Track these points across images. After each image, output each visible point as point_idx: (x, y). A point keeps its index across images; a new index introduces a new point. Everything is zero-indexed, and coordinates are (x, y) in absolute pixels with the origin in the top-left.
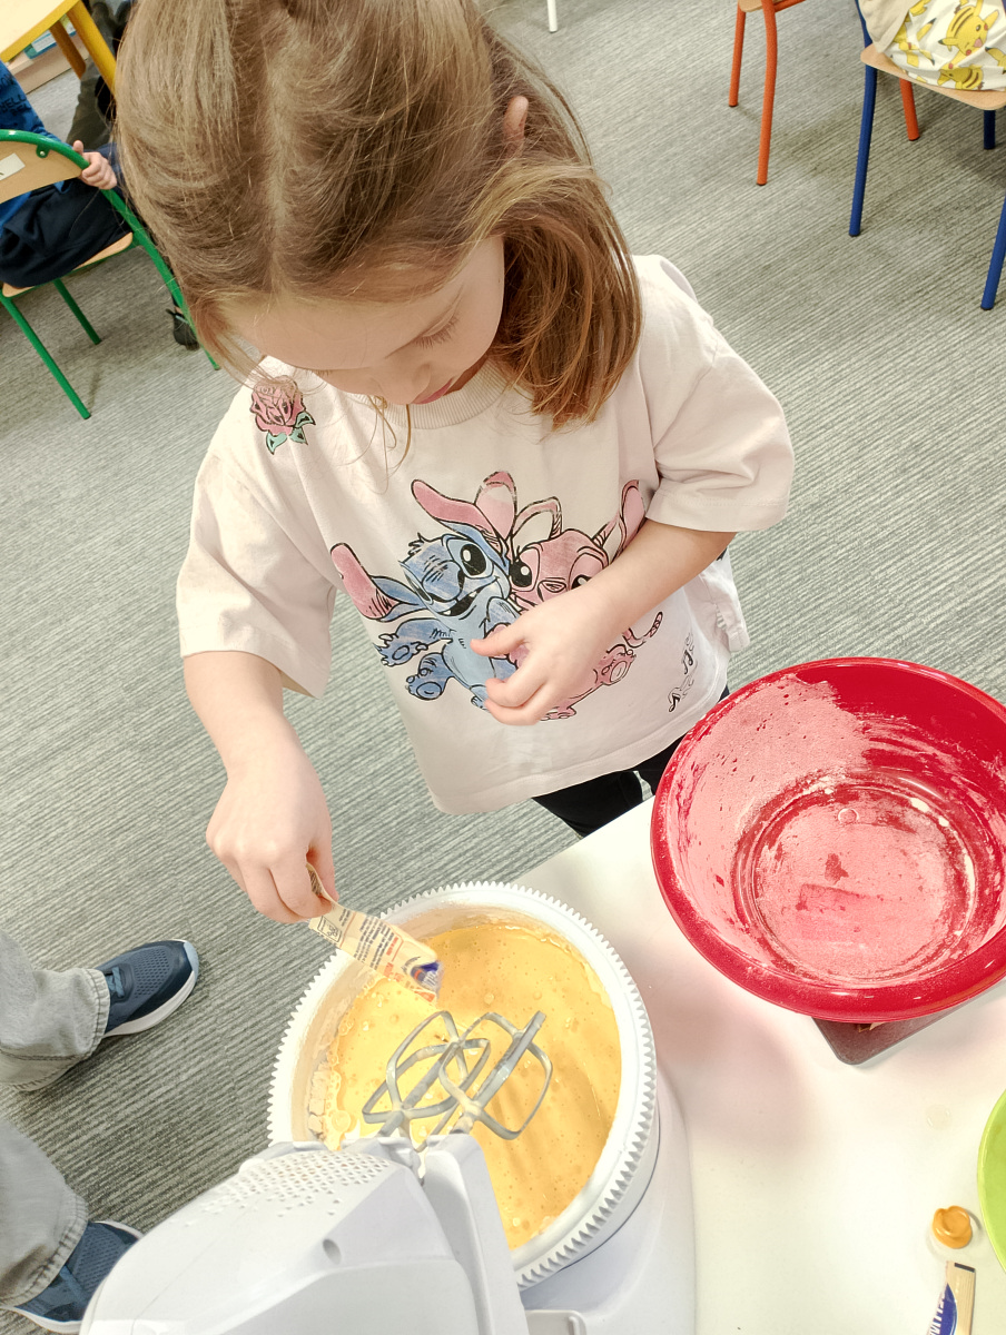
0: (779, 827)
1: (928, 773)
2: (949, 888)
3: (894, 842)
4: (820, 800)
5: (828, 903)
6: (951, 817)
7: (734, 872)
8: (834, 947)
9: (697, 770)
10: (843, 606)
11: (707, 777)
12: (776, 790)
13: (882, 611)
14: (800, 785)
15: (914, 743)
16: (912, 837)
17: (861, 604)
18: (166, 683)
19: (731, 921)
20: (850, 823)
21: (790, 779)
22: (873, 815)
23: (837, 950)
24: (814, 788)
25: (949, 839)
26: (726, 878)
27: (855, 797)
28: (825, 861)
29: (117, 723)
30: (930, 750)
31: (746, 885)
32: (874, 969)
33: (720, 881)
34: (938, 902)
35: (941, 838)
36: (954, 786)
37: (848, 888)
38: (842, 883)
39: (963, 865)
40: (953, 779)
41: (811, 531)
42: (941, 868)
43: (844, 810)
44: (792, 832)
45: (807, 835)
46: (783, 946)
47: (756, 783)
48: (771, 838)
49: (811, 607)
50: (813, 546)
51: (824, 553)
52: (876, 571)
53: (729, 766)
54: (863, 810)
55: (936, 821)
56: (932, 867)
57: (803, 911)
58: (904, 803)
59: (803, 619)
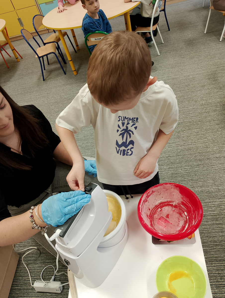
0: (163, 207)
1: (189, 209)
2: (182, 227)
3: (178, 217)
4: (172, 205)
5: (164, 221)
6: (189, 217)
7: (152, 210)
8: (161, 227)
9: (153, 192)
10: (212, 178)
11: (154, 193)
12: (166, 201)
13: (218, 182)
14: (170, 202)
15: (189, 204)
16: (181, 217)
17: (215, 179)
18: (90, 138)
19: (148, 216)
20: (174, 211)
21: (169, 200)
22: (178, 211)
23: (161, 228)
24: (172, 203)
25: (187, 220)
26: (151, 209)
27: (177, 208)
28: (166, 214)
29: (80, 141)
30: (190, 206)
31: (153, 212)
32: (164, 233)
33: (149, 209)
34: (179, 229)
35: (186, 220)
36: (191, 213)
37: (168, 220)
38: (167, 219)
39: (186, 225)
40: (192, 212)
41: (213, 162)
42: (183, 224)
43: (174, 209)
44: (165, 208)
45: (167, 210)
46: (154, 223)
47: (163, 198)
48: (161, 207)
49: (206, 175)
50: (212, 165)
51: (214, 167)
52: (221, 174)
53: (159, 194)
54: (177, 210)
55: (186, 217)
56: (182, 223)
57: (159, 220)
58: (184, 212)
59: (203, 177)
